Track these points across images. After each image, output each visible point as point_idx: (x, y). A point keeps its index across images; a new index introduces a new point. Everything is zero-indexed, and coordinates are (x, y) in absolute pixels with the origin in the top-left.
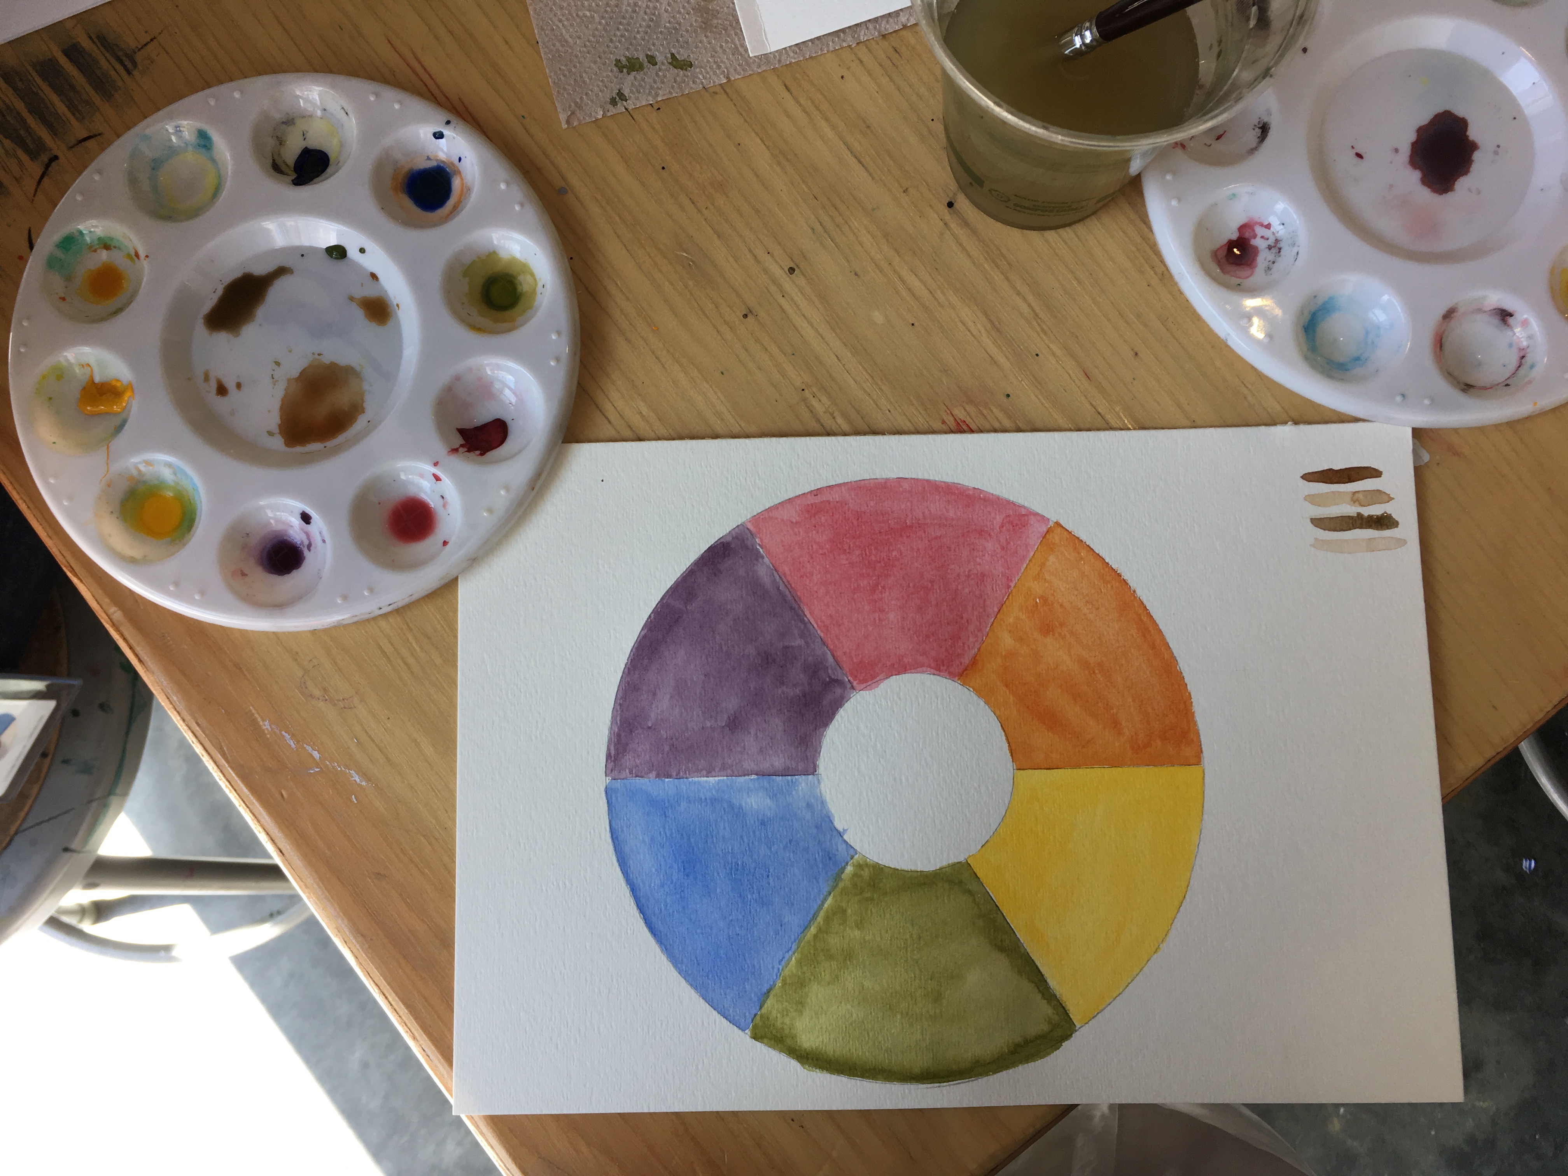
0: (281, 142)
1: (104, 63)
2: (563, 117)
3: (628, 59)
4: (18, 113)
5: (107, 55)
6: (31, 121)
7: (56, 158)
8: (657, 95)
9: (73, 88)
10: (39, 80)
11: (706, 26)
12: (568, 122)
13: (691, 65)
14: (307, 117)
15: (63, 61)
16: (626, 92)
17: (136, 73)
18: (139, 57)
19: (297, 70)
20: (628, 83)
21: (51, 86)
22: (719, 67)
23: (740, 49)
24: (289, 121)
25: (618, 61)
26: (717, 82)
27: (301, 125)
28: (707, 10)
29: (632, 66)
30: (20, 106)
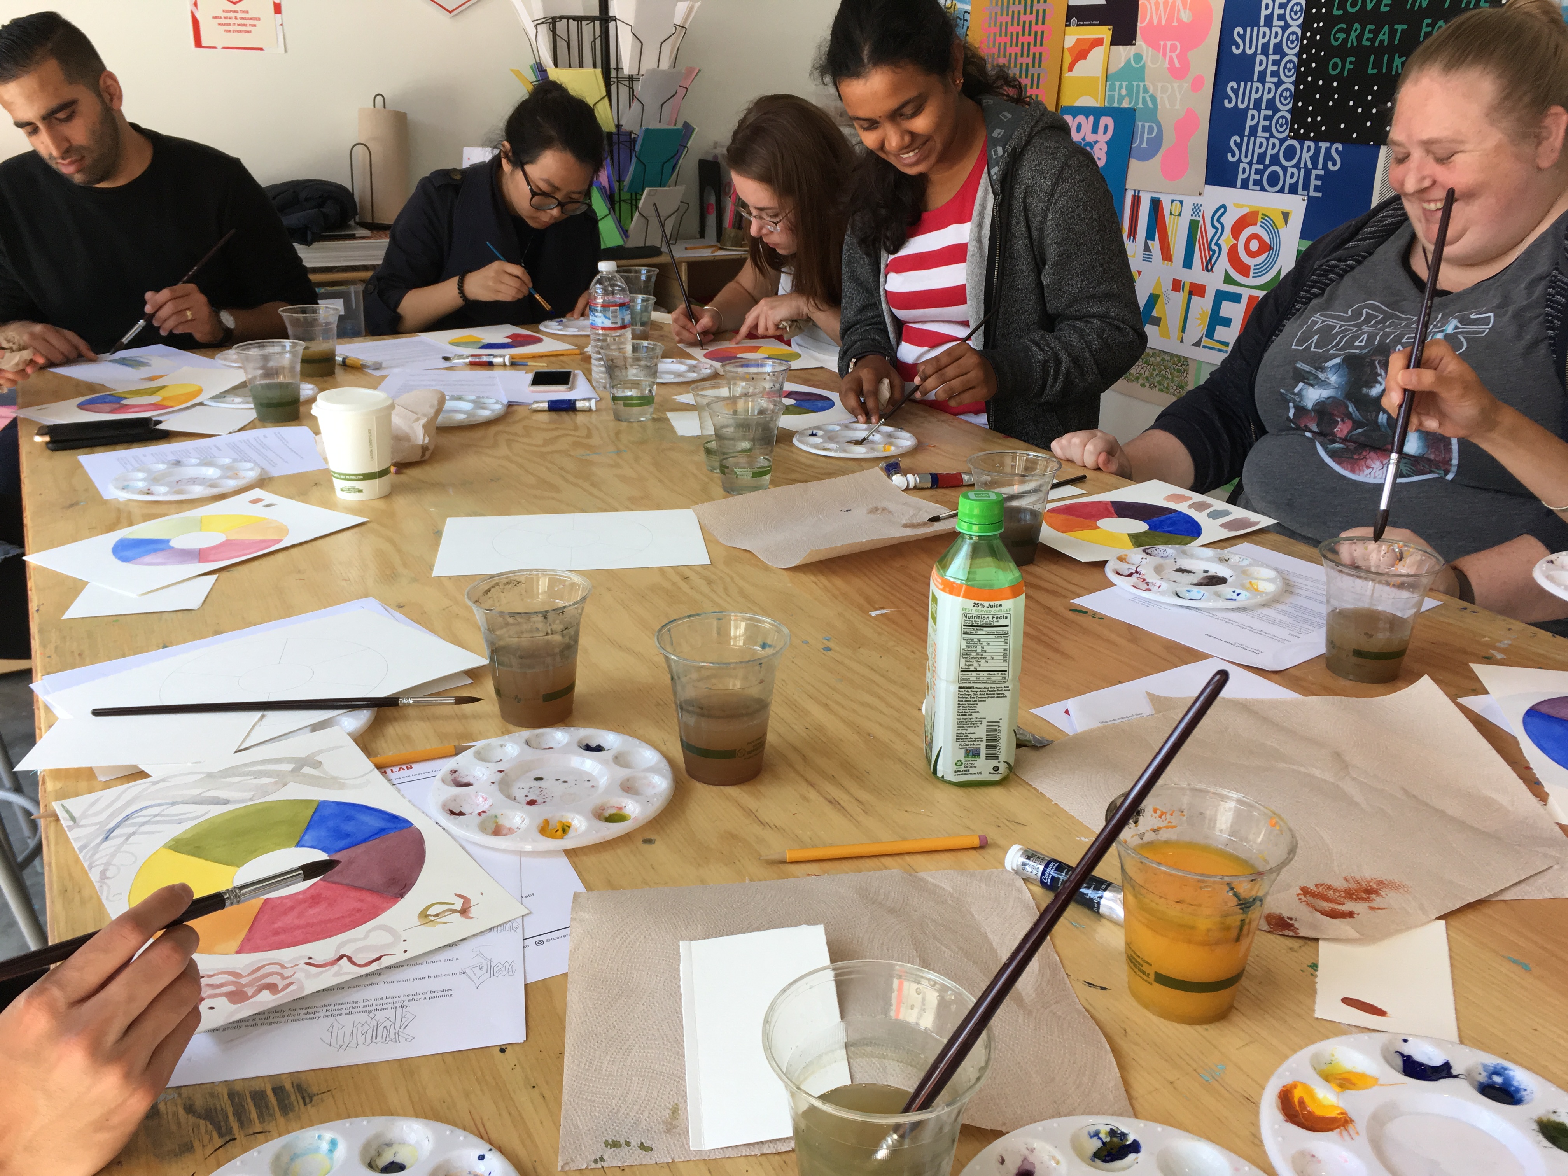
0: (379, 1154)
1: (293, 1098)
2: (560, 1164)
3: (613, 1141)
4: (226, 1113)
5: (298, 1095)
6: (231, 1118)
7: (235, 1139)
8: (625, 1162)
9: (267, 1107)
10: (249, 1100)
11: (668, 1131)
12: (562, 1167)
13: (652, 1150)
14: (403, 1143)
15: (270, 1093)
16: (605, 1157)
17: (309, 1106)
18: (315, 1098)
19: (405, 1114)
20: (608, 1153)
21: (255, 1104)
22: (669, 1153)
23: (685, 1146)
24: (389, 1145)
25: (606, 1141)
26: (666, 1161)
27: (395, 1148)
28: (671, 1124)
29: (616, 1144)
30: (230, 1111)
